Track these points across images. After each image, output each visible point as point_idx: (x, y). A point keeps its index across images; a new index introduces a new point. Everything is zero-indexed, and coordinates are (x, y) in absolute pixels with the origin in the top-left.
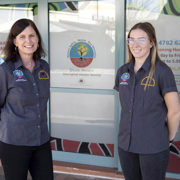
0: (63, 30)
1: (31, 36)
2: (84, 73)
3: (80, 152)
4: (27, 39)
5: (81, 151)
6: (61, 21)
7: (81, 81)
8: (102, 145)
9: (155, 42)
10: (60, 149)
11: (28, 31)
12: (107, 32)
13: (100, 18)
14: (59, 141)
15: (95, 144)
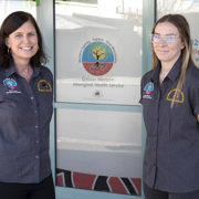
0: (79, 26)
1: (29, 34)
2: (100, 83)
3: (96, 189)
4: (25, 39)
6: (75, 15)
7: (97, 94)
8: (126, 180)
10: (69, 185)
11: (26, 28)
13: (126, 10)
14: (68, 173)
15: (116, 179)
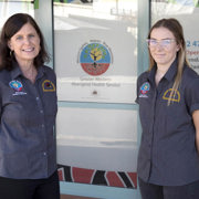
5: (95, 182)
7: (95, 93)
8: (122, 174)
9: (183, 43)
10: (68, 179)
12: (129, 29)
13: (121, 12)
14: (67, 169)
